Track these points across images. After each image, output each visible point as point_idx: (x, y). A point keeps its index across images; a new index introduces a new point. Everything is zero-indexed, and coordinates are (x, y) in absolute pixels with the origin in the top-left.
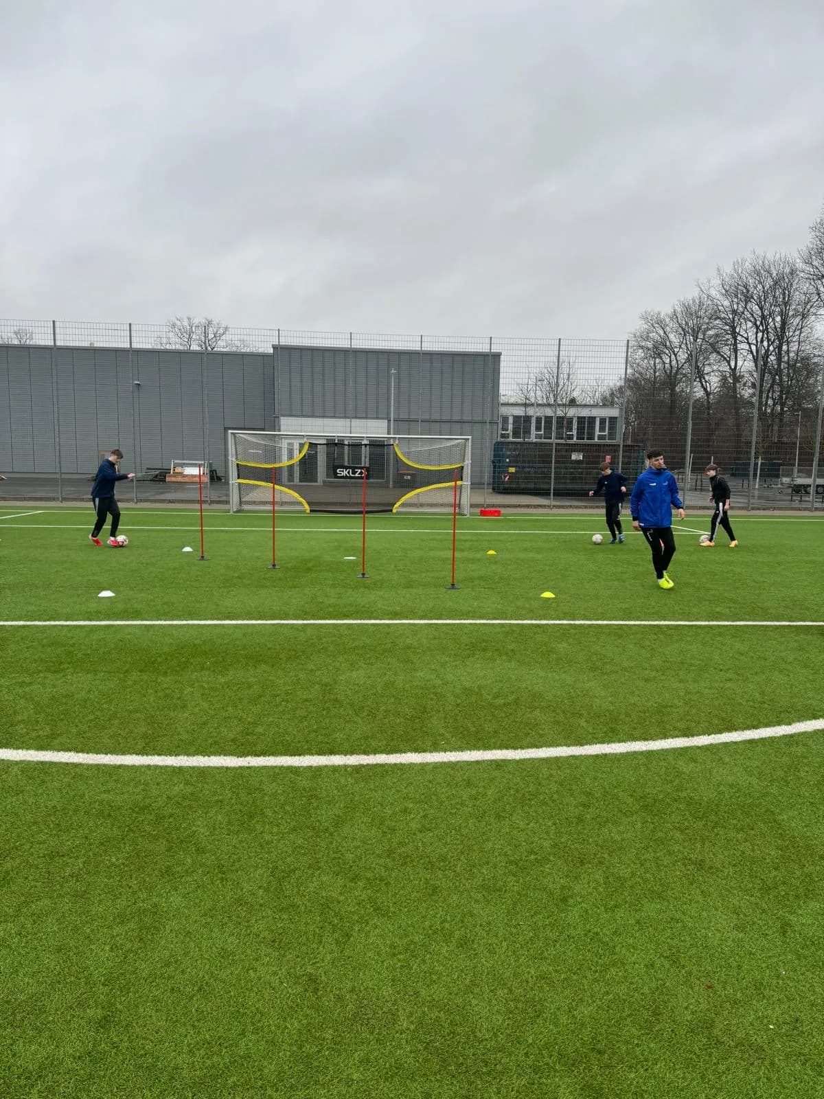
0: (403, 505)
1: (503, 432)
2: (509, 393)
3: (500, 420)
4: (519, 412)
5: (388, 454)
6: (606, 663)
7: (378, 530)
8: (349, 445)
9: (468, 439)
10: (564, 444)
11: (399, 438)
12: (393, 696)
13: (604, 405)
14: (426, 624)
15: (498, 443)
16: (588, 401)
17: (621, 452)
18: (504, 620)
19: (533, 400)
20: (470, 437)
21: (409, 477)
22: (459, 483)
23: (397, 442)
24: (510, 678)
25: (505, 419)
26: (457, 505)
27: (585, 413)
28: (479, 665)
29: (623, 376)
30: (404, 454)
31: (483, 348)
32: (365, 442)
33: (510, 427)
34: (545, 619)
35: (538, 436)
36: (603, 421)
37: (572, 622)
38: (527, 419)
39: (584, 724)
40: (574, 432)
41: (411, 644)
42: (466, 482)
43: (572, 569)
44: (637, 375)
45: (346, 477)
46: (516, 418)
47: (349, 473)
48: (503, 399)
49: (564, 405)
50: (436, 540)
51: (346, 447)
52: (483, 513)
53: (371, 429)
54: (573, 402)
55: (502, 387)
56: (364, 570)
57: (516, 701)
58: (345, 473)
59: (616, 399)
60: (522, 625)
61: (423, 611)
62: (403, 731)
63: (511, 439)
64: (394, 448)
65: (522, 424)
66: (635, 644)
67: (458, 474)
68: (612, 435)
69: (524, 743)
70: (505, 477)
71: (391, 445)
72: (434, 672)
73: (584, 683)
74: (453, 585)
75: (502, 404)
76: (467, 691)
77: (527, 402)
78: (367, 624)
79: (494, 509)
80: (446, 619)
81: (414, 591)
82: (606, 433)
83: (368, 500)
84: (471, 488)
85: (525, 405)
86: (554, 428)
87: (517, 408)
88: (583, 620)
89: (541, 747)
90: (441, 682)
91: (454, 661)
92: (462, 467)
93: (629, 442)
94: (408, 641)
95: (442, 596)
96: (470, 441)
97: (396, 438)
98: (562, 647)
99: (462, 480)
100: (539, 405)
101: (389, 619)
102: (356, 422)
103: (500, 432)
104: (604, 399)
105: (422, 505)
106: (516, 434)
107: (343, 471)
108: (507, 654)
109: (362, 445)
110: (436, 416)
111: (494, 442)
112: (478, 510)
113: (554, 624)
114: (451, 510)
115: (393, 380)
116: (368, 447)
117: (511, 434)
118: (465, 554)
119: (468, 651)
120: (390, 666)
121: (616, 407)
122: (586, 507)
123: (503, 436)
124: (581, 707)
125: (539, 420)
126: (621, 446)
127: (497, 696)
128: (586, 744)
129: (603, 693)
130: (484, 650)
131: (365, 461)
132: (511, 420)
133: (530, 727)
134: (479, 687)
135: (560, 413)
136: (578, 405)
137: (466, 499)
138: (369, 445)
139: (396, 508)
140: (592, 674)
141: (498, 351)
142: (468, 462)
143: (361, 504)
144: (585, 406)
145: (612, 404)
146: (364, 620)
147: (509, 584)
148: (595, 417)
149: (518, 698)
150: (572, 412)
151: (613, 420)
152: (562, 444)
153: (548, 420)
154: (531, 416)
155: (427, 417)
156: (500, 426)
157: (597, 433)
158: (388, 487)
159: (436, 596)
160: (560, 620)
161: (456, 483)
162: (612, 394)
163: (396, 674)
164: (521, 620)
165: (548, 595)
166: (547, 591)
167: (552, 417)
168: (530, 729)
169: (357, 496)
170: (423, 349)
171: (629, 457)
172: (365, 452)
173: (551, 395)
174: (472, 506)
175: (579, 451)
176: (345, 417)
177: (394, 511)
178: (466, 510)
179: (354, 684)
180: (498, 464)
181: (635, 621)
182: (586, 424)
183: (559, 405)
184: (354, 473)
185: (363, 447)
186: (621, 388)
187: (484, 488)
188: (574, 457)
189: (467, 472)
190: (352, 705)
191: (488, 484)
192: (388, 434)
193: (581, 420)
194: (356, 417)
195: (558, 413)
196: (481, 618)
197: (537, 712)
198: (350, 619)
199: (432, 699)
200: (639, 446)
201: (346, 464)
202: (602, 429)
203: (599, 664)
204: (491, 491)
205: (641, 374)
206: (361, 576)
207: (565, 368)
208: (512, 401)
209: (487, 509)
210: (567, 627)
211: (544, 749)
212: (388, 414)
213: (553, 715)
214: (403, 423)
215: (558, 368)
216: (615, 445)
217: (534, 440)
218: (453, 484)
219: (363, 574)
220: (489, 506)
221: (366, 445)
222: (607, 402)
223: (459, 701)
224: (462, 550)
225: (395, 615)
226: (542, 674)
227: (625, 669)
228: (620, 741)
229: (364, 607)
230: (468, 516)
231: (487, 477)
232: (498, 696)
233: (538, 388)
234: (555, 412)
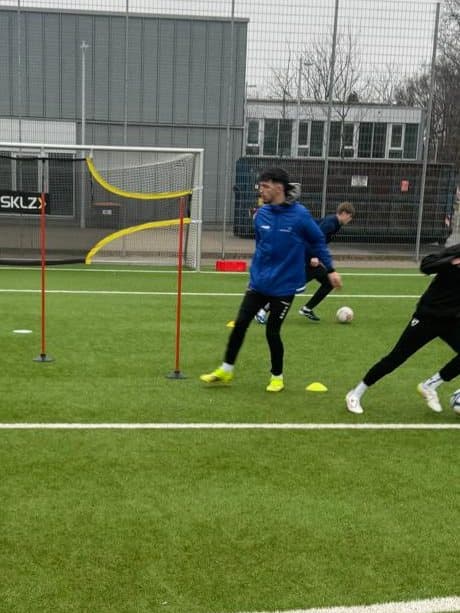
0: (101, 253)
1: (251, 145)
2: (259, 82)
3: (246, 125)
4: (274, 113)
5: (78, 175)
6: (402, 485)
7: (63, 290)
8: (18, 159)
9: (199, 153)
10: (341, 163)
11: (94, 150)
12: (91, 536)
13: (400, 104)
14: (137, 429)
15: (242, 160)
16: (377, 97)
17: (424, 175)
18: (253, 422)
19: (294, 95)
20: (201, 150)
21: (109, 212)
22: (186, 220)
23: (91, 156)
24: (262, 508)
25: (254, 125)
26: (182, 254)
27: (371, 116)
28: (217, 489)
29: (429, 61)
30: (101, 173)
31: (224, 12)
32: (43, 155)
33: (261, 136)
34: (313, 422)
35: (302, 152)
36: (397, 129)
37: (352, 426)
38: (286, 124)
39: (371, 573)
40: (355, 147)
41: (116, 459)
42: (195, 220)
43: (351, 348)
44: (448, 60)
45: (14, 210)
46: (270, 124)
47: (18, 203)
48: (250, 93)
49: (341, 104)
50: (151, 307)
51: (14, 162)
52: (221, 266)
53: (53, 137)
54: (353, 100)
55: (248, 72)
56: (43, 348)
57: (273, 542)
58: (13, 203)
59: (417, 96)
60: (280, 430)
61: (133, 411)
62: (107, 586)
63: (261, 155)
64: (86, 164)
65: (279, 130)
66: (443, 457)
67: (182, 207)
68: (410, 150)
69: (285, 603)
70: (253, 213)
71: (80, 160)
72: (150, 500)
73: (371, 514)
74: (177, 372)
75: (248, 101)
76: (201, 529)
77: (287, 98)
78: (50, 430)
79: (236, 260)
80: (167, 422)
81: (121, 381)
82: (401, 148)
83: (48, 246)
84: (204, 230)
85: (284, 102)
86: (326, 139)
87: (273, 107)
88: (367, 422)
89: (309, 607)
90: (160, 515)
91: (180, 484)
92: (190, 196)
93: (434, 162)
94: (113, 455)
95: (160, 389)
96: (202, 156)
97: (89, 150)
98: (339, 463)
99: (189, 216)
100: (304, 103)
101: (82, 422)
102: (27, 125)
103: (246, 144)
104: (400, 96)
105: (129, 254)
106: (269, 146)
107: (9, 200)
108: (257, 473)
109: (37, 159)
110: (149, 118)
111: (237, 158)
112: (213, 262)
113: (326, 429)
114: (175, 261)
115: (84, 59)
116: (47, 162)
117: (262, 149)
118: (194, 327)
119: (201, 469)
120: (86, 492)
121: (418, 109)
122: (370, 258)
123: (249, 151)
124: (367, 548)
125: (303, 127)
126: (425, 167)
127: (243, 535)
128: (374, 602)
129: (398, 529)
130: (225, 467)
131: (43, 185)
132: (262, 126)
133: (293, 578)
134: (218, 521)
135: (335, 117)
136: (360, 104)
137: (195, 246)
138: (49, 159)
139: (91, 257)
140: (381, 501)
141: (244, 16)
142: (198, 188)
143: (39, 251)
144: (372, 105)
145: (411, 103)
146: (45, 423)
147: (259, 372)
148: (385, 124)
149: (275, 538)
150: (352, 115)
151: (412, 128)
152: (337, 162)
153: (318, 126)
154: (292, 120)
155: (135, 119)
156: (246, 135)
157: (389, 147)
158: (79, 226)
159: (152, 389)
160: (334, 423)
161: (182, 222)
162: (411, 89)
163: (94, 503)
164: (278, 423)
165: (317, 387)
166: (313, 382)
167: (323, 122)
168: (293, 581)
169: (32, 239)
170: (130, 10)
171: (435, 183)
172: (43, 170)
173: (322, 88)
174: (205, 255)
175: (362, 174)
176: (11, 116)
177: (88, 262)
178: (195, 261)
179: (32, 518)
180: (243, 193)
181: (443, 423)
182: (372, 134)
183: (334, 103)
184: (27, 203)
185: (40, 162)
186: (424, 78)
187: (222, 230)
188: (355, 182)
189: (197, 206)
190: (29, 549)
191: (228, 224)
192: (78, 142)
193: (365, 127)
194: (28, 117)
195: (332, 115)
196: (217, 420)
197: (302, 558)
198: (24, 422)
199: (148, 540)
200: (450, 167)
201: (14, 189)
202: (396, 141)
203: (391, 486)
204: (232, 234)
205: (453, 58)
206: (40, 358)
207: (343, 47)
208: (264, 95)
209: (226, 261)
210: (345, 433)
211: (313, 610)
212: (78, 110)
213: (326, 560)
214: (100, 126)
215: (334, 46)
216: (415, 165)
217: (296, 157)
218: (177, 222)
219: (43, 356)
220: (228, 256)
221: (44, 160)
222: (404, 100)
223: (187, 543)
224: (190, 321)
225: (91, 416)
226: (310, 501)
227: (429, 493)
228: (423, 597)
229: (45, 404)
230: (198, 271)
231: (226, 212)
232: (245, 535)
233: (302, 76)
234: (329, 116)
